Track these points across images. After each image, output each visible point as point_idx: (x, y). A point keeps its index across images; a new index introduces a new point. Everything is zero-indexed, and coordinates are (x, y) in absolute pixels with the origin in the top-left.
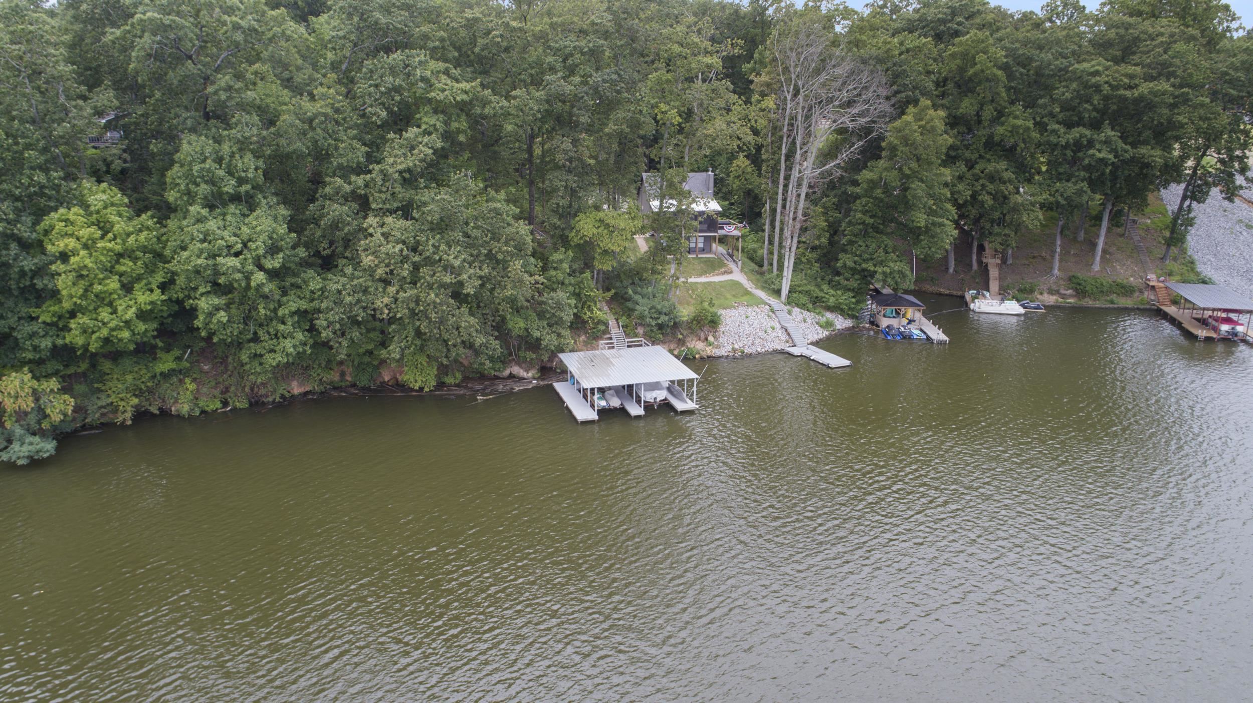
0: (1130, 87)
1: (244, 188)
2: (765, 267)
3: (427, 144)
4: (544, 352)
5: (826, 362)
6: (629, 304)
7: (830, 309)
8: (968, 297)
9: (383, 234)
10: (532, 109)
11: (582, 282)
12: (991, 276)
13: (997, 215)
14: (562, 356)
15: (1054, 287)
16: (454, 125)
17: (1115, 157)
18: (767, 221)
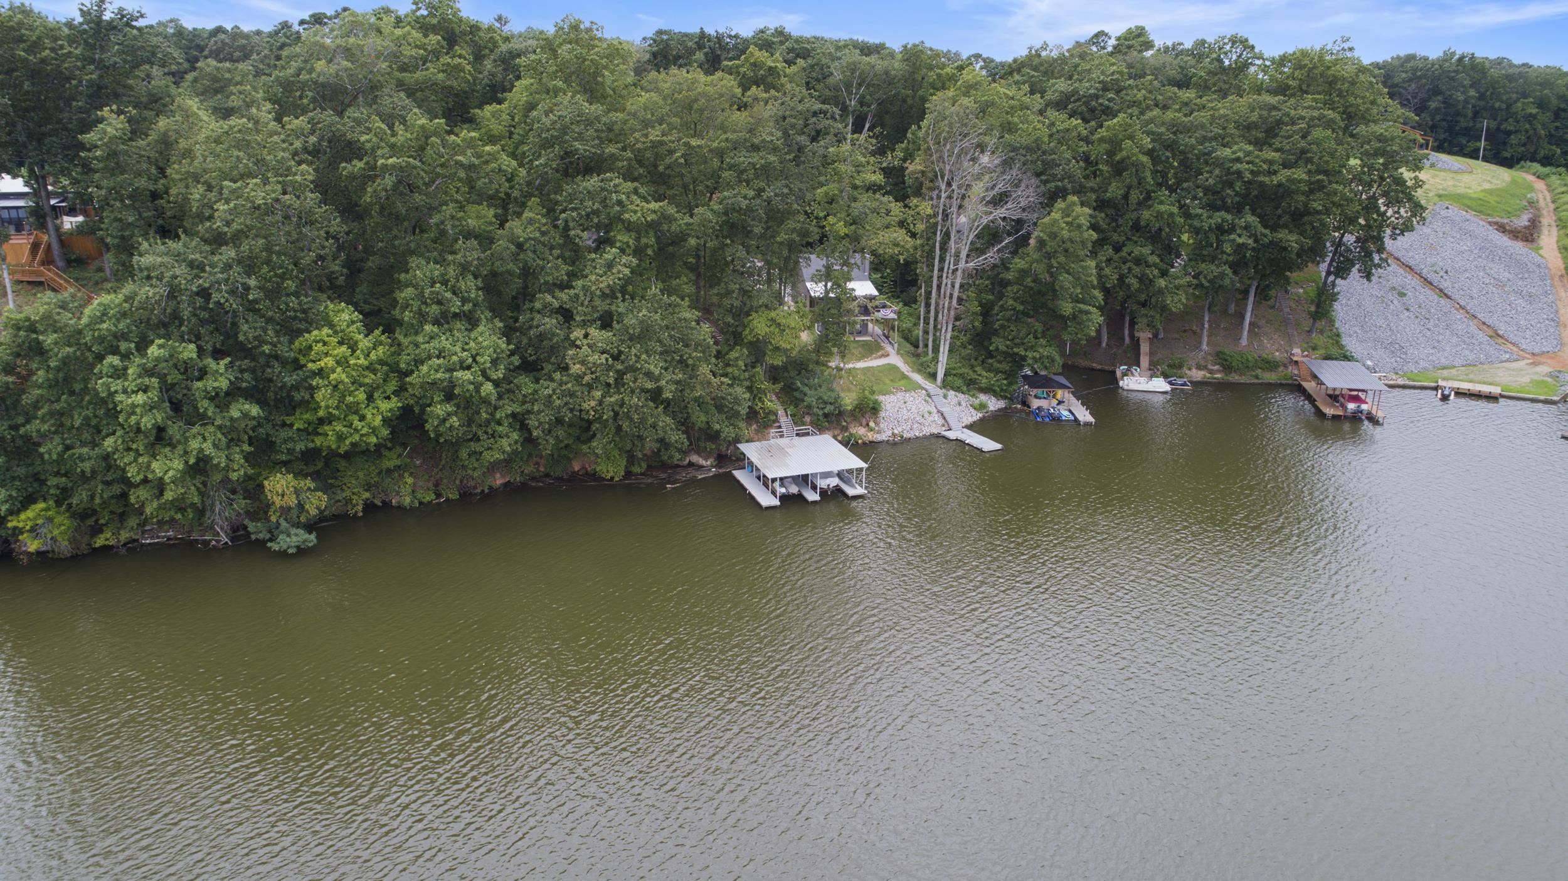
0: (1269, 174)
1: (468, 307)
2: (921, 349)
3: (624, 263)
4: (722, 442)
5: (979, 446)
6: (797, 394)
7: (983, 390)
8: (1118, 374)
9: (589, 345)
10: (712, 222)
11: (754, 376)
12: (1142, 351)
13: (1143, 297)
14: (739, 446)
15: (1202, 363)
16: (644, 241)
17: (1256, 241)
18: (923, 304)
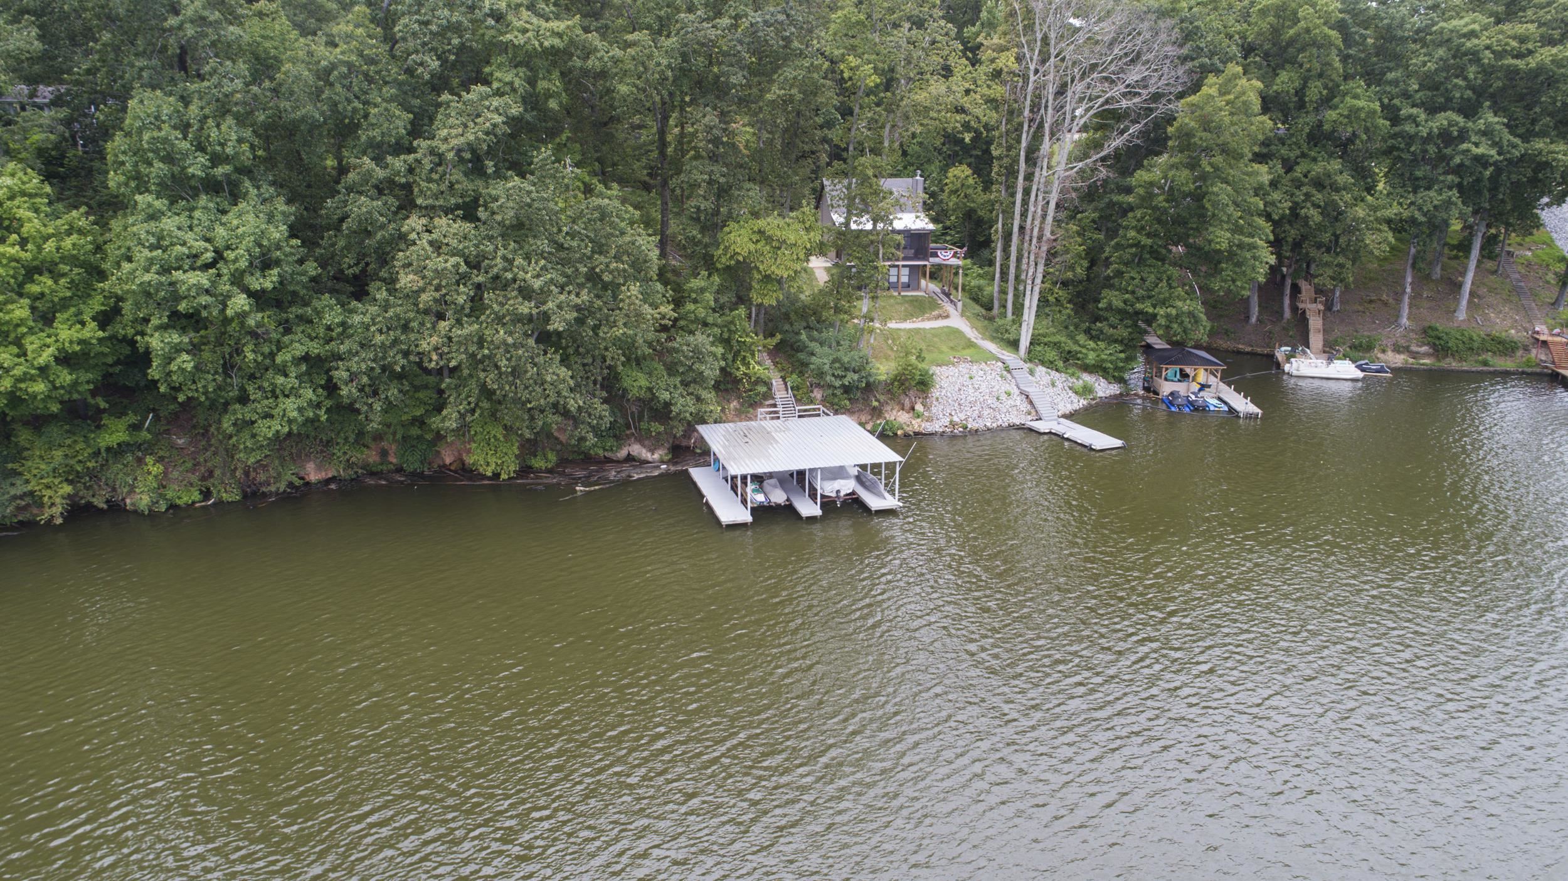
0: (1519, 56)
1: (220, 171)
2: (995, 311)
3: (497, 109)
4: (676, 423)
5: (1087, 442)
6: (802, 356)
7: (1087, 368)
8: (1279, 356)
9: (431, 243)
10: (658, 64)
11: (732, 322)
12: (1311, 327)
13: (1326, 237)
14: (701, 428)
15: (1402, 342)
16: (542, 85)
17: (1499, 154)
18: (999, 245)
